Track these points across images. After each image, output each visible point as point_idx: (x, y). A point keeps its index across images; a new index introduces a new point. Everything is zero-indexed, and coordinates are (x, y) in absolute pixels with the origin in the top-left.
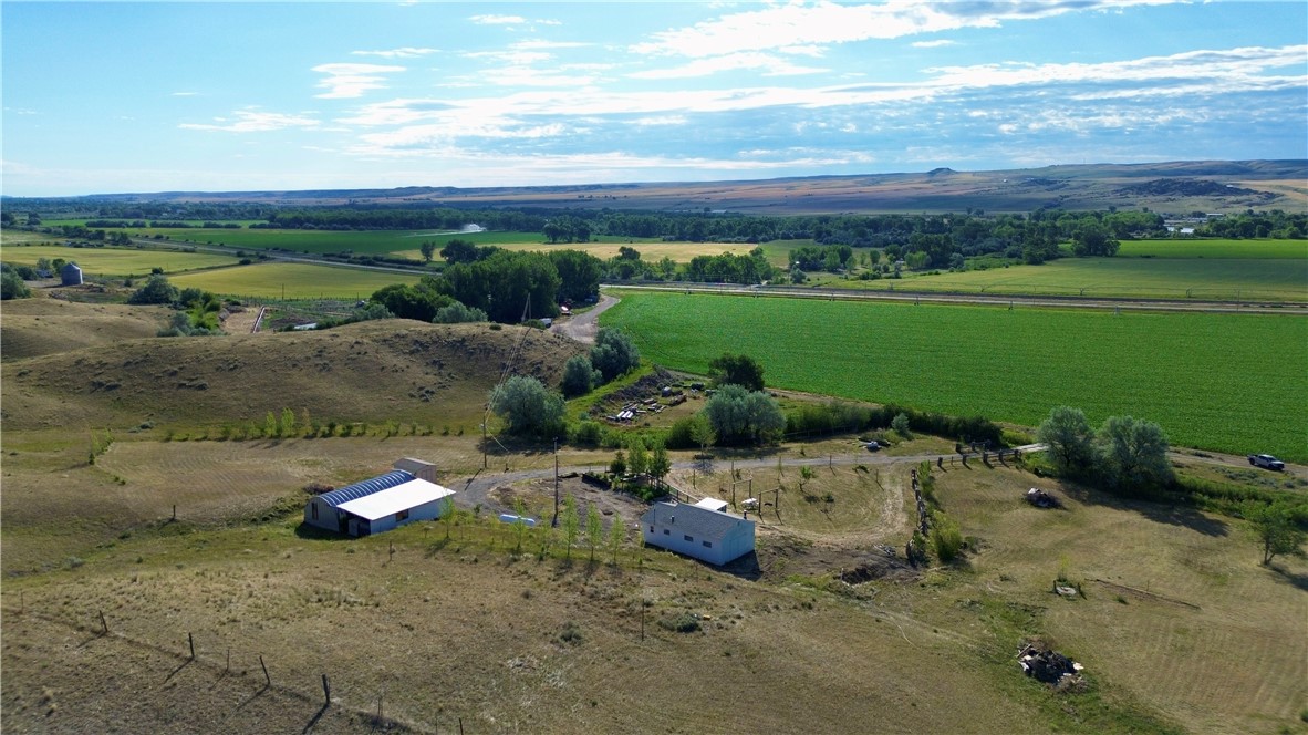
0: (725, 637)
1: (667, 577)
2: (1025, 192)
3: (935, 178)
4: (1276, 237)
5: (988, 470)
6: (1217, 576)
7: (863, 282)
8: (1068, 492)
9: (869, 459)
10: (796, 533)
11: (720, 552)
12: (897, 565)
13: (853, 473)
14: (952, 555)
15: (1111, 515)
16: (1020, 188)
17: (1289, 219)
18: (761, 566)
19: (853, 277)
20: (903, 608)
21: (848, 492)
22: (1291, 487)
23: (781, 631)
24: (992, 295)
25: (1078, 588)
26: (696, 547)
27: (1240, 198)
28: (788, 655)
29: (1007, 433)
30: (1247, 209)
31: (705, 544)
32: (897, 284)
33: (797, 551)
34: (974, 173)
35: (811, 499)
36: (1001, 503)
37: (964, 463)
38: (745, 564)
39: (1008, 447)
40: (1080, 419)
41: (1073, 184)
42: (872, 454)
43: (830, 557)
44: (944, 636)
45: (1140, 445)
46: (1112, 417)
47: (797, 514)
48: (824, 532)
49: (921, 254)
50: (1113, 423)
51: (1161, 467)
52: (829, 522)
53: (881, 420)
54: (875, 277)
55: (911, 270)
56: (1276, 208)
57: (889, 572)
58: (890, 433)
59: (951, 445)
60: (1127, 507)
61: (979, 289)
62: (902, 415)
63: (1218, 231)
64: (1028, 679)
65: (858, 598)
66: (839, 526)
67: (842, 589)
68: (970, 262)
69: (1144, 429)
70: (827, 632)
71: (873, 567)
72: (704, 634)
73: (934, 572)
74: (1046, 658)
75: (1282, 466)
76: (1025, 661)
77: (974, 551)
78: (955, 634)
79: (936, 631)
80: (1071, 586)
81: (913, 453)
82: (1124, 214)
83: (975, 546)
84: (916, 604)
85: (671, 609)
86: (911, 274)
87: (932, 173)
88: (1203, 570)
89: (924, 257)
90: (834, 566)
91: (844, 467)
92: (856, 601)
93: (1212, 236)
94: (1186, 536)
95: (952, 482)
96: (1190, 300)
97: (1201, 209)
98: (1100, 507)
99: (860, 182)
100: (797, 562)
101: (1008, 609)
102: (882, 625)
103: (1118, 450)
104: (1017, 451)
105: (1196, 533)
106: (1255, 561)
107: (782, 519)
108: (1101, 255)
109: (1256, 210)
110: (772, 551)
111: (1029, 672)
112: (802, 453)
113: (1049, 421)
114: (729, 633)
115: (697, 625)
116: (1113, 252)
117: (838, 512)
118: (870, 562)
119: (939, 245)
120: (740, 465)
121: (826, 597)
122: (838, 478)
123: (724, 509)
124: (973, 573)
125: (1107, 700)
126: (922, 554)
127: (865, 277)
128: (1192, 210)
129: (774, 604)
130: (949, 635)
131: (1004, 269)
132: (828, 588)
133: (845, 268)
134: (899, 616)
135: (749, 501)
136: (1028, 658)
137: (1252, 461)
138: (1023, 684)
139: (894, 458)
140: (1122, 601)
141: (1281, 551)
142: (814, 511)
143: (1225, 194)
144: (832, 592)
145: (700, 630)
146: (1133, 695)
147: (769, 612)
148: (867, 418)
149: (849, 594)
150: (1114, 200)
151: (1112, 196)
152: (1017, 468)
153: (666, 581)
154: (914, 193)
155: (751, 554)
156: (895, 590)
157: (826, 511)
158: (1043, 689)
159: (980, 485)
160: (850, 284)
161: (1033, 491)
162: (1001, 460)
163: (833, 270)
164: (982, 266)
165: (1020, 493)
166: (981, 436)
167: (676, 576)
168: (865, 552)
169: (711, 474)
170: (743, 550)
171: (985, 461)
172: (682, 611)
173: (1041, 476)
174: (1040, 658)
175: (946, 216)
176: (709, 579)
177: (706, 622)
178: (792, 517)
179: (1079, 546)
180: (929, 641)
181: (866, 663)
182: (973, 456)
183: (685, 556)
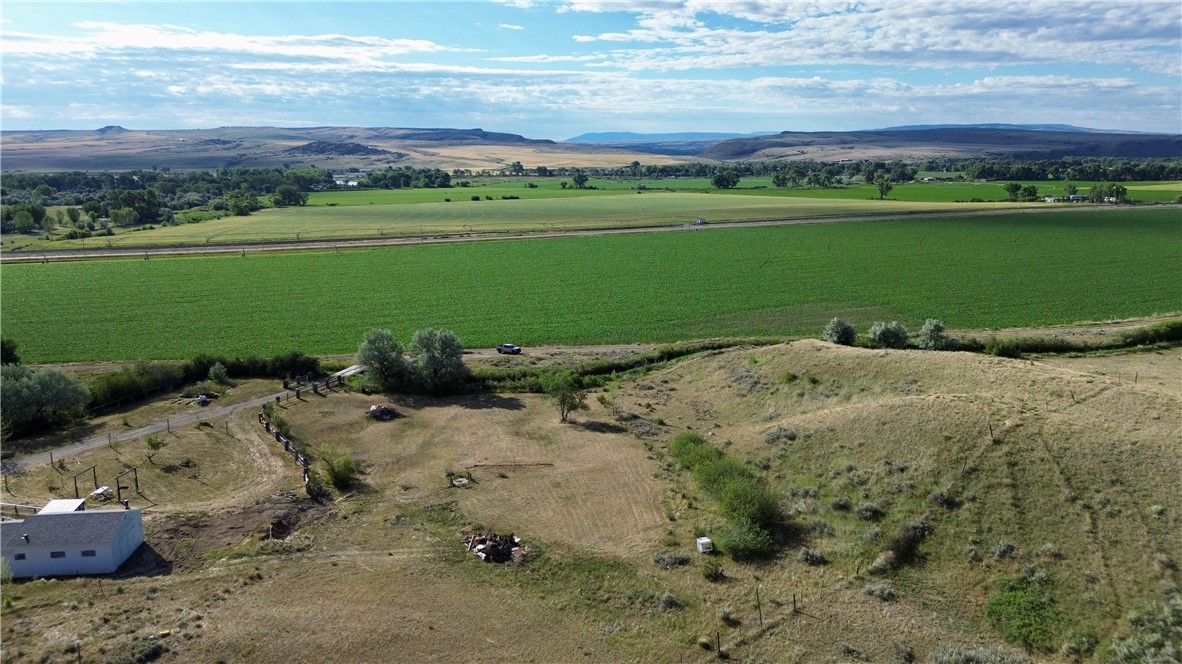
0: (203, 647)
1: (63, 609)
2: (204, 150)
3: (106, 135)
4: (416, 187)
5: (322, 399)
6: (542, 438)
7: (72, 241)
8: (397, 401)
9: (207, 414)
10: (179, 508)
11: (108, 554)
12: (305, 506)
13: (197, 431)
14: (346, 481)
15: (440, 413)
16: (199, 148)
17: (420, 173)
18: (164, 556)
19: (55, 237)
20: (346, 544)
21: (206, 452)
22: (534, 363)
23: (255, 613)
24: (219, 244)
25: (469, 477)
26: (73, 559)
27: (380, 157)
28: (285, 634)
29: (323, 363)
30: (388, 166)
31: (85, 554)
32: (114, 240)
33: (196, 526)
34: (148, 132)
35: (169, 469)
36: (351, 425)
37: (298, 397)
38: (142, 561)
39: (328, 375)
40: (390, 339)
41: (246, 144)
42: (206, 409)
43: (239, 521)
44: (400, 556)
45: (443, 351)
46: (417, 332)
47: (164, 489)
48: (209, 499)
49: (125, 210)
50: (420, 336)
51: (461, 365)
52: (205, 488)
53: (197, 372)
54: (84, 236)
55: (118, 226)
56: (408, 165)
57: (302, 516)
58: (209, 384)
59: (278, 384)
60: (449, 404)
61: (203, 240)
62: (217, 365)
63: (375, 183)
64: (491, 565)
65: (299, 550)
66: (219, 487)
67: (277, 547)
68: (178, 216)
69: (445, 336)
70: (299, 595)
71: (286, 516)
72: (175, 654)
73: (341, 503)
74: (495, 541)
75: (519, 350)
76: (480, 551)
77: (362, 473)
78: (406, 550)
79: (391, 554)
80: (462, 477)
81: (245, 398)
82: (301, 171)
83: (361, 468)
84: (353, 536)
85: (110, 642)
86: (121, 230)
87: (102, 131)
88: (531, 436)
89: (130, 213)
90: (246, 529)
91: (185, 427)
92: (299, 554)
93: (371, 187)
94: (502, 414)
95: (298, 417)
96: (383, 237)
97: (356, 166)
98: (428, 409)
99: (19, 138)
100: (203, 537)
101: (428, 513)
102: (341, 567)
103: (430, 357)
104: (339, 377)
105: (507, 411)
106: (555, 422)
107: (152, 499)
108: (295, 205)
109: (394, 166)
110: (166, 536)
111: (487, 559)
112: (126, 424)
113: (364, 344)
114: (203, 640)
115: (160, 647)
116: (304, 202)
117: (209, 475)
118: (280, 513)
119: (144, 200)
120: (59, 454)
121: (266, 561)
122: (184, 441)
123: (81, 508)
124: (377, 492)
125: (555, 556)
126: (320, 489)
127: (72, 236)
128: (348, 167)
129: (222, 589)
130: (403, 553)
131: (216, 221)
132: (262, 551)
133: (41, 228)
134: (348, 553)
135: (100, 491)
136: (481, 547)
137: (500, 351)
138: (492, 571)
139: (230, 408)
140: (503, 476)
141: (573, 407)
142: (182, 481)
143: (368, 153)
144: (269, 554)
145: (167, 651)
146: (569, 546)
147: (223, 599)
148: (180, 374)
149: (287, 550)
150: (288, 158)
151: (283, 155)
152: (346, 391)
153: (65, 614)
154: (88, 152)
155: (144, 548)
156: (326, 530)
157: (195, 477)
158: (505, 568)
159: (325, 414)
160: (58, 244)
161: (373, 408)
162: (328, 388)
163: (26, 230)
164: (194, 219)
165: (361, 412)
166: (299, 370)
167: (76, 603)
168: (267, 505)
169: (24, 474)
170: (133, 545)
171: (316, 391)
172: (123, 639)
173: (369, 394)
174: (491, 543)
175: (135, 173)
176: (120, 591)
177: (167, 639)
178: (161, 494)
179: (438, 443)
180: (393, 566)
181: (362, 608)
182: (303, 389)
183: (62, 577)
